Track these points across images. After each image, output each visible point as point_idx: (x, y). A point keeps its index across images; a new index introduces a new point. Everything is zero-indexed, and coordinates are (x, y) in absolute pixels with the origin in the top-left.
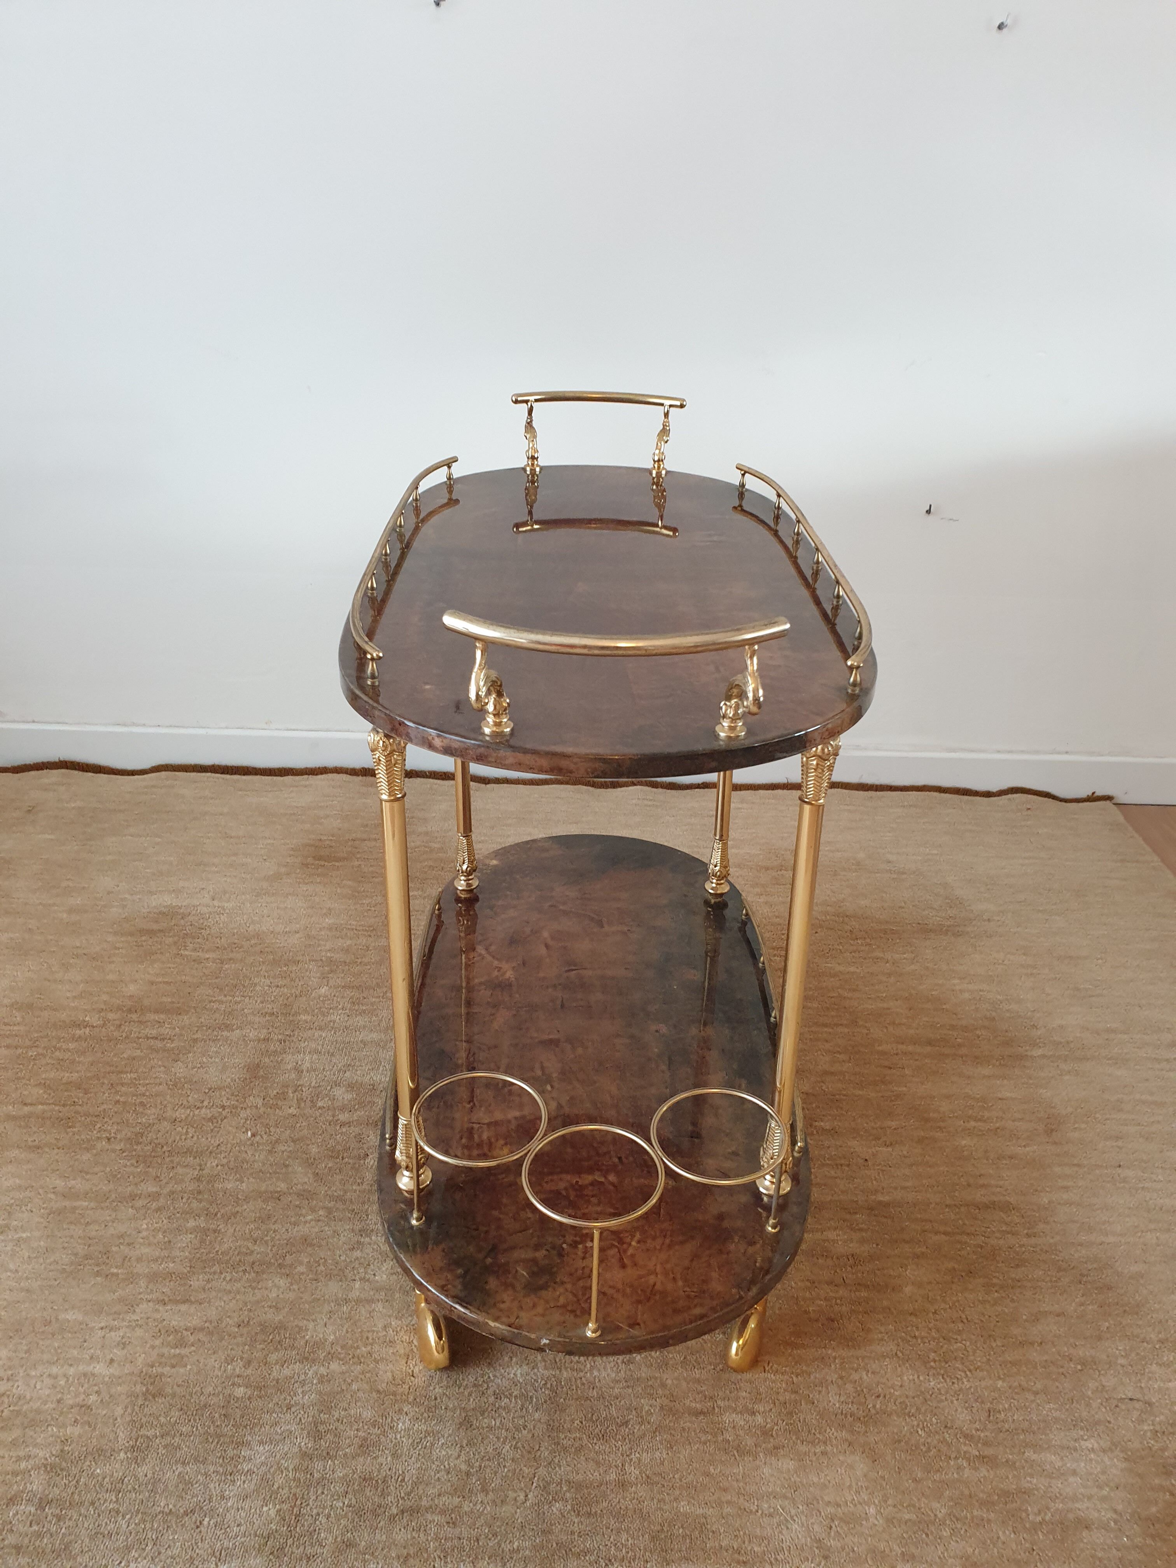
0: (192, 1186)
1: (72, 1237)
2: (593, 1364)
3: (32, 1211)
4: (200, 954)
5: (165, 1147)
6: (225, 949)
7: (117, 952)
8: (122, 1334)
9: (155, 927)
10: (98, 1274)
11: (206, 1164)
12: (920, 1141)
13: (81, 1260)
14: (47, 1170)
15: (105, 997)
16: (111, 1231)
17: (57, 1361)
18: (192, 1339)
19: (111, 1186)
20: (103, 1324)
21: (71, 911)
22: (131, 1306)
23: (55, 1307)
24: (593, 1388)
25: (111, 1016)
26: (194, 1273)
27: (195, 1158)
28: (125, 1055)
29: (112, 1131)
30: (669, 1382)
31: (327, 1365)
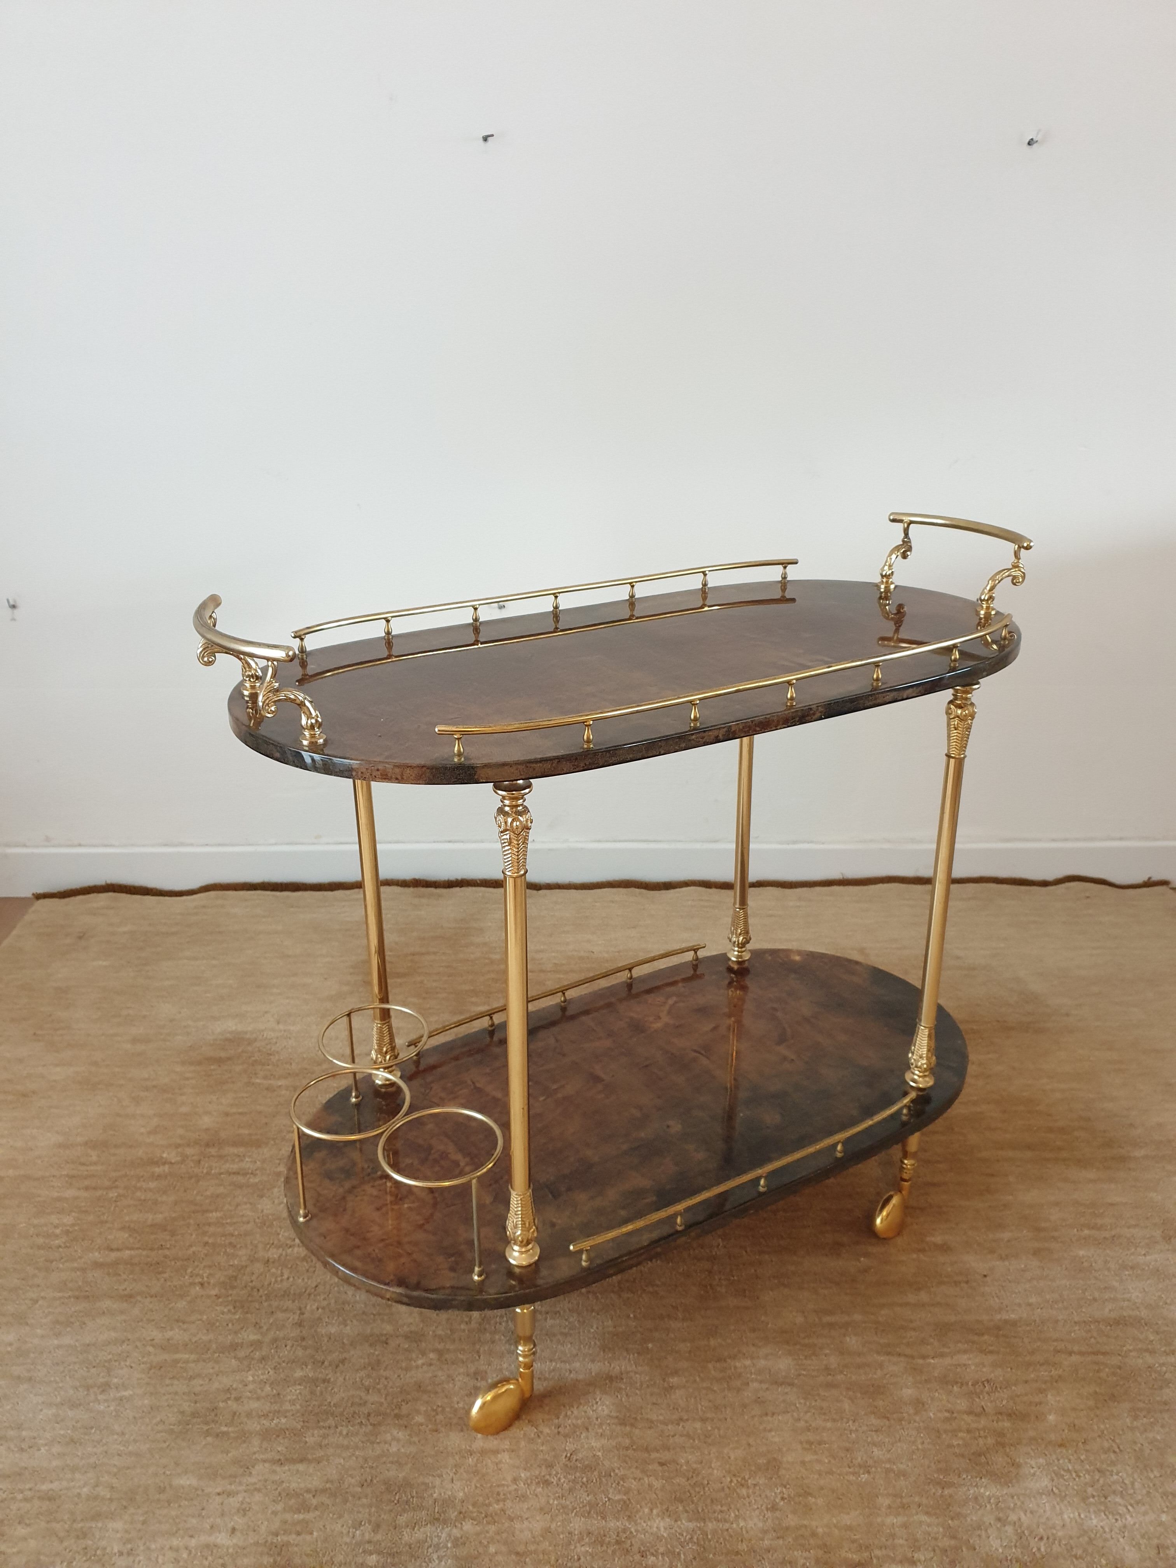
0: (295, 1333)
1: (176, 1393)
2: (737, 1513)
3: (131, 1367)
4: (272, 1082)
5: (261, 1291)
6: (297, 1075)
7: (187, 1082)
8: (241, 1499)
9: (223, 1054)
10: (208, 1433)
11: (306, 1307)
12: (1036, 1252)
13: (188, 1418)
14: (142, 1320)
15: (181, 1131)
16: (216, 1385)
17: (176, 1532)
18: (314, 1502)
19: (211, 1336)
20: (219, 1490)
21: (135, 1041)
22: (246, 1467)
23: (168, 1473)
24: (742, 1541)
25: (189, 1151)
26: (308, 1428)
27: (294, 1301)
28: (208, 1193)
29: (205, 1275)
30: (820, 1530)
31: (460, 1525)
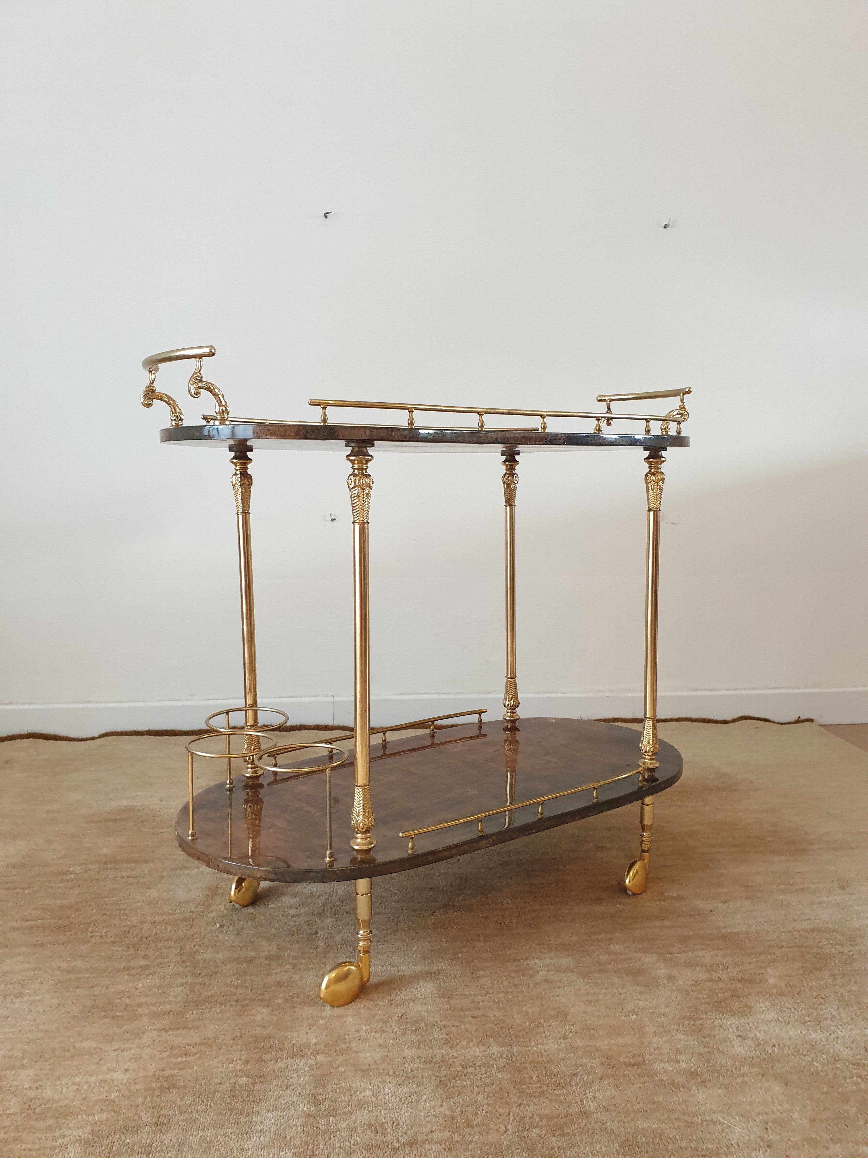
0: (177, 959)
1: (79, 996)
2: (536, 1042)
3: (42, 983)
5: (149, 938)
7: (90, 832)
8: (133, 1052)
9: (118, 817)
10: (105, 1017)
11: (185, 946)
12: (748, 898)
13: (89, 1009)
14: (51, 957)
15: (84, 857)
16: (113, 990)
18: (194, 1050)
19: (108, 963)
20: (115, 1048)
21: (48, 812)
22: (138, 1034)
23: (72, 1040)
24: (542, 1056)
25: (91, 867)
26: (188, 1010)
27: (176, 942)
28: (106, 888)
29: (103, 931)
30: (602, 1047)
31: (314, 1058)
